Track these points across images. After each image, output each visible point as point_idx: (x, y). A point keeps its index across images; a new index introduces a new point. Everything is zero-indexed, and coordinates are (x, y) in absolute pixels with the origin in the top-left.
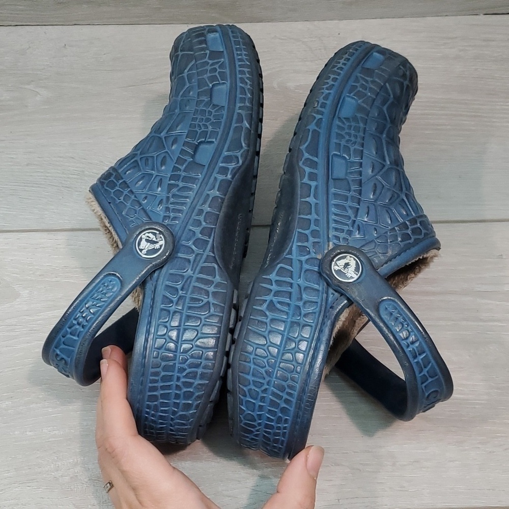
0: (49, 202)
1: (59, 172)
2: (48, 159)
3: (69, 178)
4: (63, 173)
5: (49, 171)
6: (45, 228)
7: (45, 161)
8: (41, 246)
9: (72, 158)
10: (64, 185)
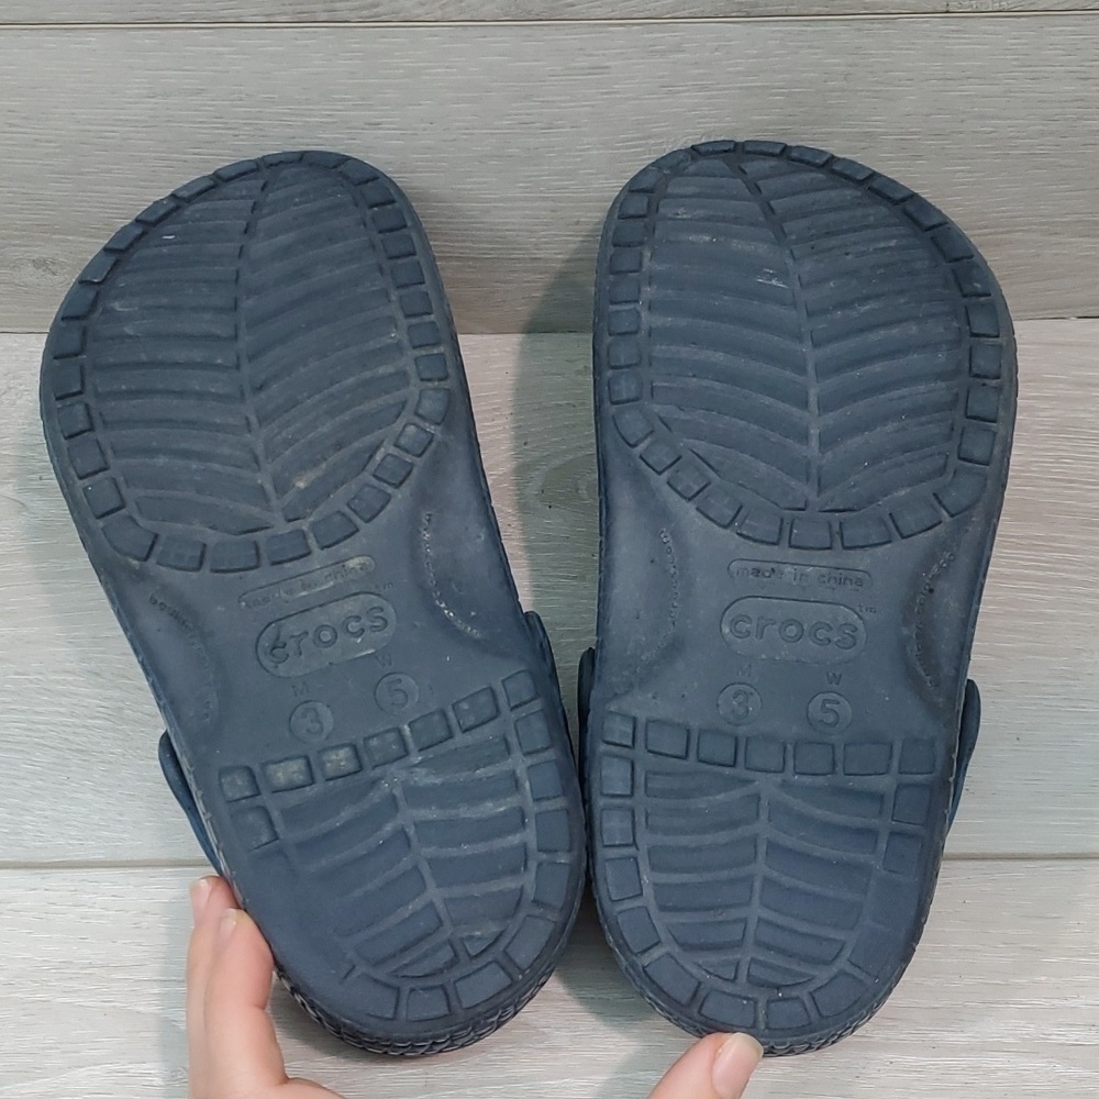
0: (36, 792)
1: (62, 710)
2: (39, 677)
3: (84, 726)
4: (72, 715)
5: (40, 709)
6: (22, 860)
7: (31, 682)
8: (9, 906)
9: (97, 674)
10: (74, 747)
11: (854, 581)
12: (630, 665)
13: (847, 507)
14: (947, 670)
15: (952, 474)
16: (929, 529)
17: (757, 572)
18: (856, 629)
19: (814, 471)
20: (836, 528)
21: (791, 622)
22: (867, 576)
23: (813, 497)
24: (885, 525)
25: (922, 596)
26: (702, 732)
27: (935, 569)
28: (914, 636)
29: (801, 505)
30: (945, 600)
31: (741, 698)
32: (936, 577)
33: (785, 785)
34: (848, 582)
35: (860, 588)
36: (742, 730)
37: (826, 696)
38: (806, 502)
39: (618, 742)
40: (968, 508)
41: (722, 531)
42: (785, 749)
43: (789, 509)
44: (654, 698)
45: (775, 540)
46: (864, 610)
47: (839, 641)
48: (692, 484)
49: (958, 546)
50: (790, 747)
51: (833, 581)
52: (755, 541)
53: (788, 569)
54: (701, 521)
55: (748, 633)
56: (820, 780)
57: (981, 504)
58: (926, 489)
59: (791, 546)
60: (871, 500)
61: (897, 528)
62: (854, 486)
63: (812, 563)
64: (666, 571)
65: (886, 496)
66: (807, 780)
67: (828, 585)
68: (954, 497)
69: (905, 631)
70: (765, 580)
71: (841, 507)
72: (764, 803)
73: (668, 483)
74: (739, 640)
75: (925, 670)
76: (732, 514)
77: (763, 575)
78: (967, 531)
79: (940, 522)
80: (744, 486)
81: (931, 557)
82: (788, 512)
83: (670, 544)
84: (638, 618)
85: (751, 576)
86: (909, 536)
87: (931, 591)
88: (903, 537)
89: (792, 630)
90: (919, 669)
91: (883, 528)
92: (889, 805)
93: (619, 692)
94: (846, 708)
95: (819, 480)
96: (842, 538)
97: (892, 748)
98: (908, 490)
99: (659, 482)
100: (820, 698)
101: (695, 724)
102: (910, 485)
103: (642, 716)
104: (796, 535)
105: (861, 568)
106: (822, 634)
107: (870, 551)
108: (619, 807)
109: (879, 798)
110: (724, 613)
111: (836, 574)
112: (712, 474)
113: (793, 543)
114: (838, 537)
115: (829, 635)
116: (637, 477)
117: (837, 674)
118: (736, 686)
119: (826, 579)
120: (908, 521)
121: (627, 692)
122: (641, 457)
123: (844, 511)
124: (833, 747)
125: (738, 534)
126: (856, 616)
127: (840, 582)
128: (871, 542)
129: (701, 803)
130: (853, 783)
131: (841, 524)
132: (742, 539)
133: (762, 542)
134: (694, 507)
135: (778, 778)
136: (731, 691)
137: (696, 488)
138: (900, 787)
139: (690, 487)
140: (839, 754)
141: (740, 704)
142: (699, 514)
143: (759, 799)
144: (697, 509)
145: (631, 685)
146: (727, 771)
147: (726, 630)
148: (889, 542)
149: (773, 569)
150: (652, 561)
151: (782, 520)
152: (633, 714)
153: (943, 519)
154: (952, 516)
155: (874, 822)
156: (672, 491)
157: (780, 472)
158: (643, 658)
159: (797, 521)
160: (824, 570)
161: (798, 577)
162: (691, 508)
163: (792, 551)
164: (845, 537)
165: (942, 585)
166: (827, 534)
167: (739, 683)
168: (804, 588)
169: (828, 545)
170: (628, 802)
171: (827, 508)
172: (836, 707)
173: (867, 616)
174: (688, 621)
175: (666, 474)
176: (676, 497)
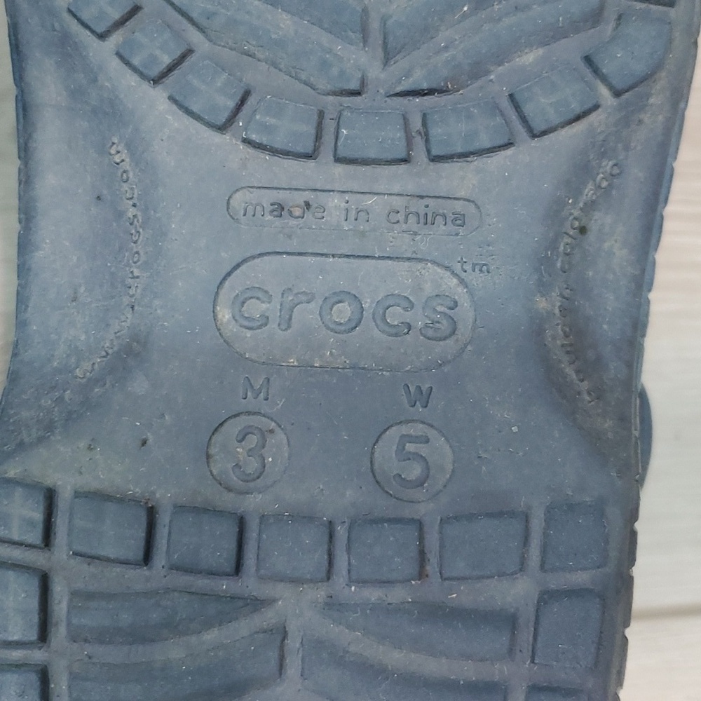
11: (450, 217)
12: (53, 388)
13: (434, 86)
14: (614, 368)
15: (612, 24)
16: (578, 118)
17: (280, 209)
18: (456, 303)
19: (375, 25)
20: (416, 124)
21: (339, 297)
22: (472, 208)
23: (375, 72)
24: (502, 114)
25: (569, 240)
26: (180, 509)
27: (589, 192)
28: (557, 311)
29: (354, 85)
30: (606, 245)
31: (253, 440)
32: (591, 206)
33: (333, 606)
34: (439, 220)
35: (461, 230)
36: (253, 503)
37: (404, 430)
38: (363, 82)
39: (16, 537)
40: (646, 78)
41: (217, 138)
42: (331, 536)
43: (335, 94)
44: (90, 448)
45: (309, 150)
46: (468, 267)
47: (426, 326)
48: (158, 52)
49: (627, 148)
50: (341, 531)
51: (412, 219)
52: (275, 152)
53: (335, 201)
54: (178, 122)
55: (265, 321)
56: (398, 595)
57: (663, 74)
58: (571, 48)
59: (339, 160)
60: (477, 71)
61: (524, 119)
62: (446, 48)
63: (377, 188)
64: (120, 215)
65: (500, 64)
66: (373, 595)
67: (404, 227)
68: (618, 62)
69: (542, 304)
70: (293, 222)
71: (425, 86)
72: (293, 643)
73: (119, 55)
74: (249, 334)
75: (578, 372)
76: (231, 104)
77: (290, 213)
78: (640, 122)
79: (596, 107)
80: (252, 56)
81: (582, 170)
82: (331, 98)
83: (126, 165)
84: (74, 299)
85: (268, 217)
86: (544, 133)
87: (583, 230)
88: (534, 136)
89: (344, 311)
90: (570, 371)
91: (499, 119)
92: (525, 636)
93: (26, 440)
94: (441, 452)
95: (385, 44)
96: (427, 141)
97: (527, 521)
98: (541, 51)
99: (103, 52)
100: (394, 433)
101: (165, 496)
102: (543, 44)
103: (66, 485)
104: (347, 137)
105: (462, 194)
106: (396, 316)
107: (477, 162)
108: (18, 666)
109: (510, 621)
110: (221, 283)
111: (419, 206)
112: (195, 37)
113: (342, 152)
114: (419, 142)
115: (408, 317)
116: (65, 48)
117: (425, 387)
118: (243, 417)
119: (401, 217)
120: (542, 106)
121: (40, 440)
122: (70, 11)
123: (430, 92)
124: (420, 525)
125: (246, 141)
126: (455, 281)
127: (427, 220)
128: (477, 145)
129: (173, 651)
130: (460, 596)
131: (424, 116)
132: (251, 151)
133: (286, 154)
134: (165, 95)
135: (321, 593)
136: (234, 428)
137: (166, 60)
138: (547, 597)
139: (153, 59)
140: (432, 541)
141: (250, 452)
142: (174, 107)
143: (285, 636)
144: (171, 98)
145: (50, 427)
146: (224, 585)
147: (225, 315)
148: (509, 145)
149: (308, 205)
150: (99, 198)
151: (321, 114)
152: (49, 482)
153: (602, 103)
154: (617, 94)
155: (499, 671)
156: (126, 68)
157: (316, 29)
158: (78, 372)
159: (346, 113)
160: (398, 202)
161: (352, 214)
162: (158, 97)
163: (340, 169)
164: (432, 140)
165: (601, 220)
166: (400, 134)
167: (249, 413)
168: (363, 234)
169: (403, 155)
170: (38, 656)
171: (399, 89)
172: (423, 450)
173: (475, 279)
174: (157, 302)
175: (116, 39)
176: (132, 79)
